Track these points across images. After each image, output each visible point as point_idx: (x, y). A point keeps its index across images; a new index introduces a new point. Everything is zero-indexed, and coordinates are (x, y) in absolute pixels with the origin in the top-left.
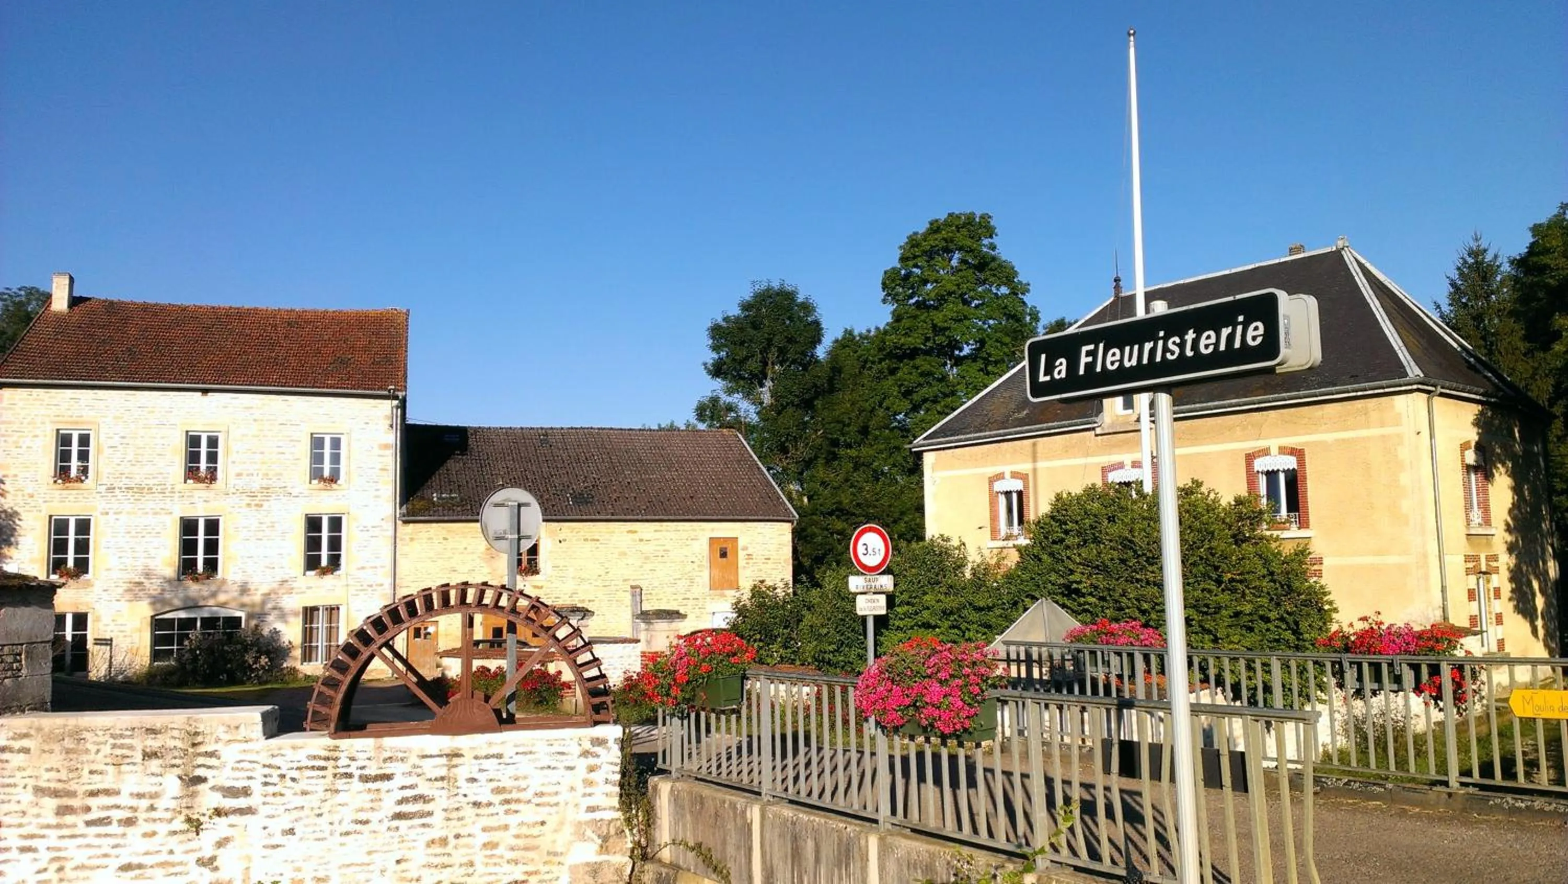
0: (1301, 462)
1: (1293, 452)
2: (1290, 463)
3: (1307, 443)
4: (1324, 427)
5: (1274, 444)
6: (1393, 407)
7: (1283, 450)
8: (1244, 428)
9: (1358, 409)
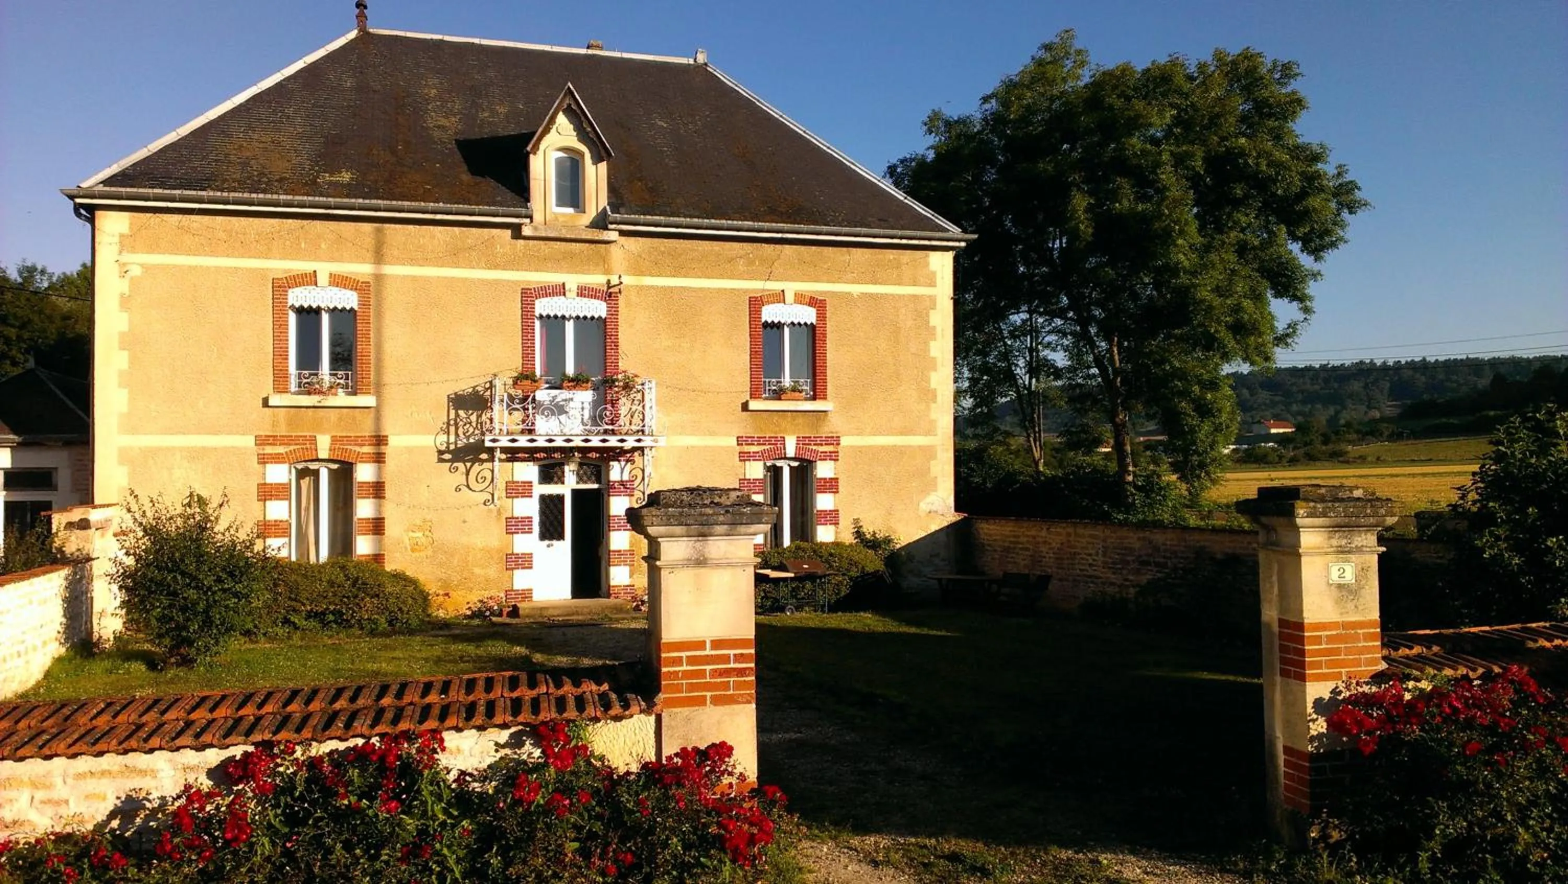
0: (821, 316)
1: (814, 302)
2: (808, 315)
3: (834, 294)
4: (850, 276)
5: (791, 288)
6: (927, 264)
7: (800, 298)
8: (751, 263)
9: (890, 261)
